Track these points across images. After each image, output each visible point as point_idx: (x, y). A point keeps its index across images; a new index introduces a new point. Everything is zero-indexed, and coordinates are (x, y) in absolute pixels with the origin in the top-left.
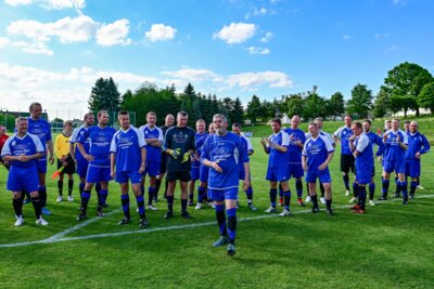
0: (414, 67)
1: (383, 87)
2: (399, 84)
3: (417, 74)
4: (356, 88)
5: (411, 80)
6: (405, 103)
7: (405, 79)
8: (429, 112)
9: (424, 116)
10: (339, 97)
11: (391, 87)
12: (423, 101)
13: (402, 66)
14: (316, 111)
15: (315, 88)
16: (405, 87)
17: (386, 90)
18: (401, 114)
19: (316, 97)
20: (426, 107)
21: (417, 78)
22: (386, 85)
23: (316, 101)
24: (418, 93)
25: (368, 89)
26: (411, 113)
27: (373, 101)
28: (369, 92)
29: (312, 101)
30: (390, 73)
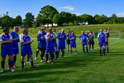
0: (51, 7)
1: (39, 15)
2: (45, 14)
3: (52, 10)
4: (27, 14)
5: (50, 12)
6: (48, 21)
7: (48, 12)
8: (57, 25)
9: (55, 27)
10: (19, 18)
11: (43, 15)
12: (54, 21)
13: (46, 6)
14: (8, 23)
15: (7, 13)
16: (48, 15)
17: (40, 16)
18: (46, 26)
19: (8, 17)
20: (56, 23)
21: (52, 12)
22: (40, 14)
23: (8, 19)
24: (52, 18)
25: (33, 15)
26: (50, 25)
27: (35, 20)
28: (33, 16)
29: (6, 19)
30: (42, 9)
